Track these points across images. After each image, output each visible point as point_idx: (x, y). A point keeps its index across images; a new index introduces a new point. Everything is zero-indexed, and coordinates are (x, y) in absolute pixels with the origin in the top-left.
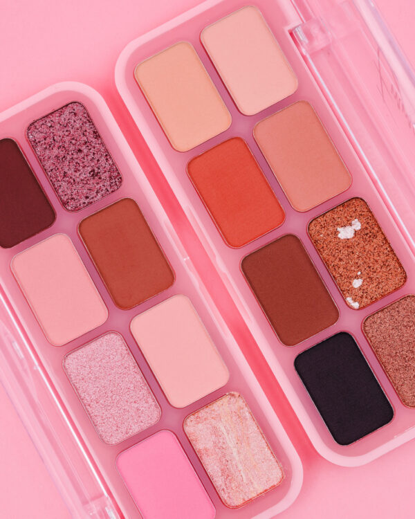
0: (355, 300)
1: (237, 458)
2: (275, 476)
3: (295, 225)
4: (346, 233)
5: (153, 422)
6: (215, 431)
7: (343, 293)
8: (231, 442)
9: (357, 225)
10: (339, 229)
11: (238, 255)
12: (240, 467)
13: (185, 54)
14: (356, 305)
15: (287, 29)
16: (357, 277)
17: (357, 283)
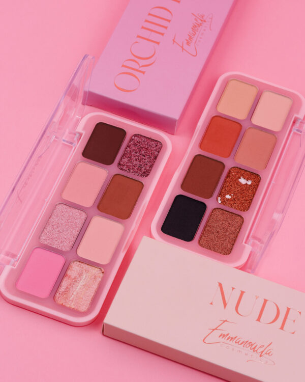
0: (221, 200)
1: (77, 290)
2: (83, 308)
3: (229, 163)
4: (243, 181)
5: (64, 249)
6: (80, 275)
7: (220, 195)
8: (82, 283)
9: (249, 183)
10: (242, 178)
11: (199, 151)
12: (75, 293)
13: (253, 91)
14: (220, 202)
15: (295, 115)
16: (230, 195)
17: (228, 197)
